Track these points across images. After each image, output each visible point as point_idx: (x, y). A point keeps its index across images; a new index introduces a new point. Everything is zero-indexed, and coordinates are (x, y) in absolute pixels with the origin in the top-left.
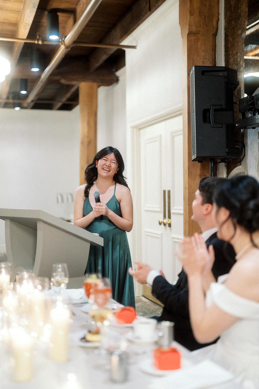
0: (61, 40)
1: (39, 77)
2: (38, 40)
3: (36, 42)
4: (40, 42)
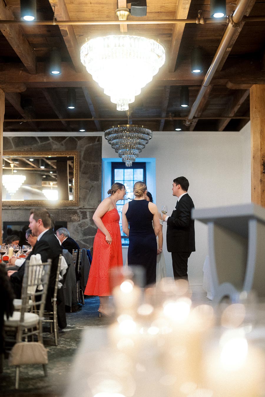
0: (228, 17)
1: (202, 81)
2: (199, 20)
3: (197, 22)
4: (202, 22)
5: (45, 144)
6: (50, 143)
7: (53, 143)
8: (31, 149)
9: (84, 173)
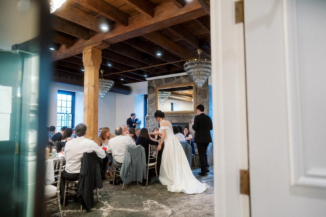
5: (179, 80)
6: (181, 79)
7: (183, 79)
8: (172, 83)
9: (199, 94)
